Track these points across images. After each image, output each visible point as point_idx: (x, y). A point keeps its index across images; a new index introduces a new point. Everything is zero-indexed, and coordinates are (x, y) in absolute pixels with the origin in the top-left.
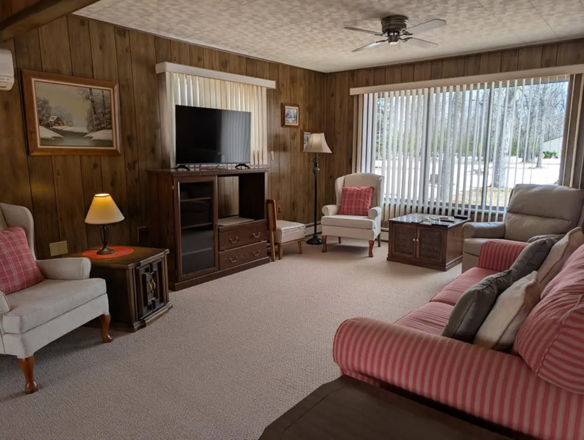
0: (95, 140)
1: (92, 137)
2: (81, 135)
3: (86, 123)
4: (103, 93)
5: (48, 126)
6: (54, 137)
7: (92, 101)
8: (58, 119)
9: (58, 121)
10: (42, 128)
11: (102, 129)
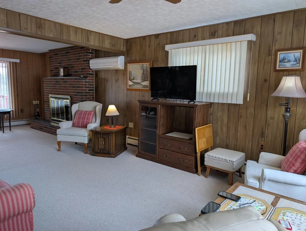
0: (143, 86)
1: (142, 84)
2: (139, 83)
3: (140, 78)
4: (147, 65)
5: (131, 80)
6: (132, 84)
7: (143, 70)
8: (134, 78)
9: (134, 79)
10: (130, 81)
11: (146, 80)
